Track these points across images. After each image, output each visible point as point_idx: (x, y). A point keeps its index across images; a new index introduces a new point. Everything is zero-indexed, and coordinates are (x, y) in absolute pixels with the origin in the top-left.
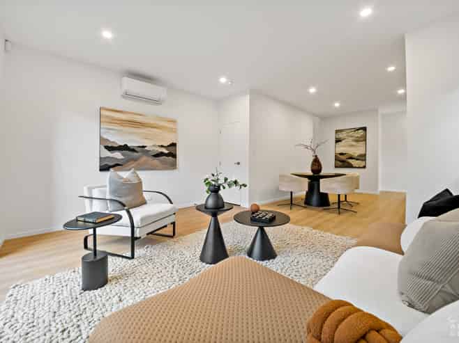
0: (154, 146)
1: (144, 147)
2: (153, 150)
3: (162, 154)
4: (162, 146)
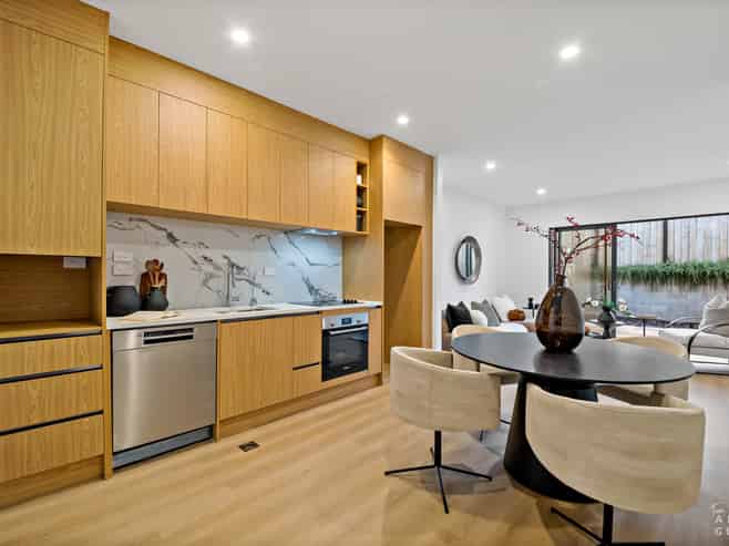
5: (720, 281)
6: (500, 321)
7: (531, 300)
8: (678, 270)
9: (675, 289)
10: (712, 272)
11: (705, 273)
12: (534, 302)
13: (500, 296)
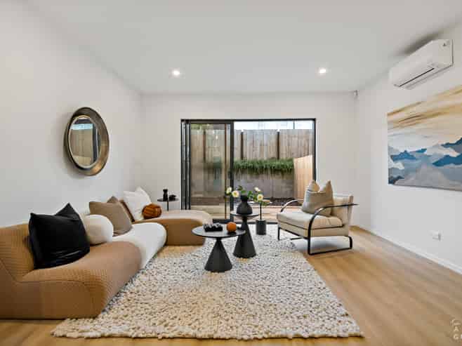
0: (436, 146)
1: (424, 150)
2: (435, 154)
3: (447, 160)
4: (447, 145)
5: (269, 172)
6: (133, 221)
7: (165, 191)
8: (250, 165)
9: (248, 176)
10: (266, 166)
11: (263, 167)
12: (169, 194)
13: (134, 190)
